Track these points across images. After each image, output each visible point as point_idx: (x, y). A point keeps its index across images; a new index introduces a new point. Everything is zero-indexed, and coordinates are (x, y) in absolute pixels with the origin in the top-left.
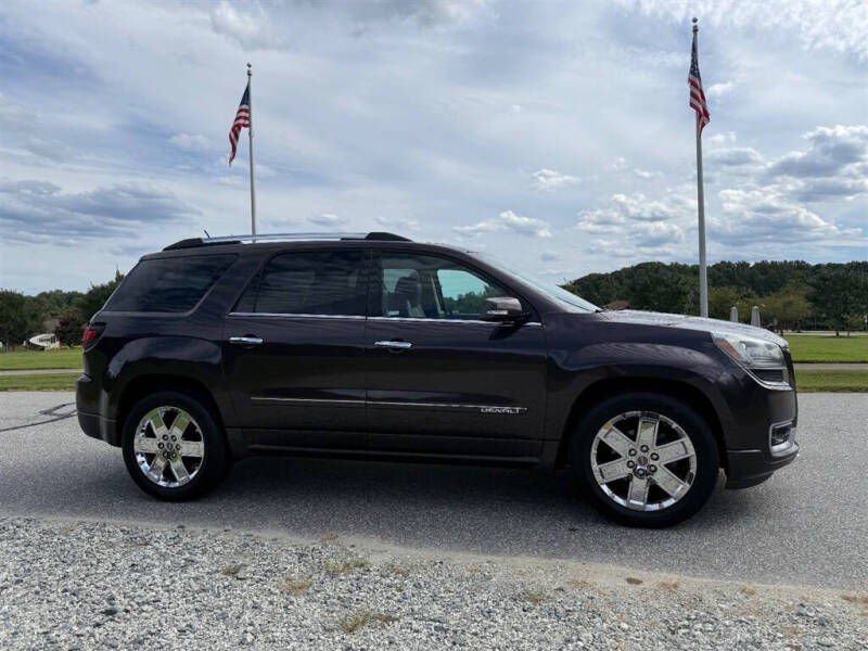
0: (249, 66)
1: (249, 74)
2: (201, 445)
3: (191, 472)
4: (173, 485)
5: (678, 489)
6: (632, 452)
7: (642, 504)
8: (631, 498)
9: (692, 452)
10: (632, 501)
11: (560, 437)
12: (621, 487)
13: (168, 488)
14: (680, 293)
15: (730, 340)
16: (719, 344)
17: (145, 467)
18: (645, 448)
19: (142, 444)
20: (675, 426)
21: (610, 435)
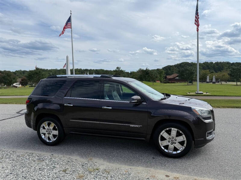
0: (71, 11)
1: (71, 14)
2: (57, 131)
3: (55, 138)
4: (50, 142)
5: (181, 148)
6: (169, 138)
7: (172, 152)
8: (169, 150)
9: (185, 139)
10: (169, 151)
11: (151, 134)
12: (167, 147)
14: (192, 73)
16: (193, 110)
17: (43, 137)
18: (173, 138)
19: (42, 131)
20: (181, 132)
21: (164, 134)
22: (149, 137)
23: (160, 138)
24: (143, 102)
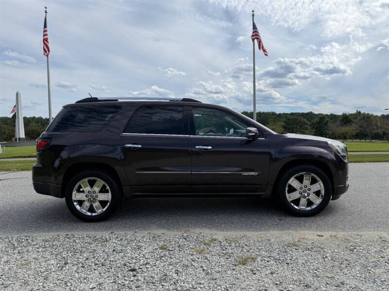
0: (46, 8)
1: (46, 12)
2: (109, 194)
3: (103, 208)
4: (94, 214)
5: (318, 201)
6: (301, 188)
7: (304, 208)
9: (323, 187)
10: (301, 207)
11: (273, 184)
12: (297, 202)
13: (91, 216)
15: (334, 145)
16: (331, 146)
17: (78, 207)
18: (305, 186)
19: (76, 196)
21: (293, 182)
22: (269, 191)
23: (287, 189)
24: (260, 136)
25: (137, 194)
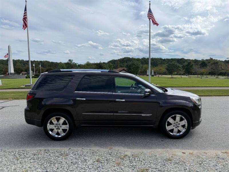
2: (68, 125)
3: (65, 132)
4: (59, 136)
5: (183, 130)
6: (174, 123)
9: (186, 123)
10: (174, 134)
11: (159, 121)
12: (172, 131)
15: (194, 99)
16: (192, 100)
17: (50, 132)
19: (49, 126)
20: (183, 117)
21: (170, 120)
22: (157, 123)
23: (167, 124)
24: (152, 94)
25: (83, 125)
